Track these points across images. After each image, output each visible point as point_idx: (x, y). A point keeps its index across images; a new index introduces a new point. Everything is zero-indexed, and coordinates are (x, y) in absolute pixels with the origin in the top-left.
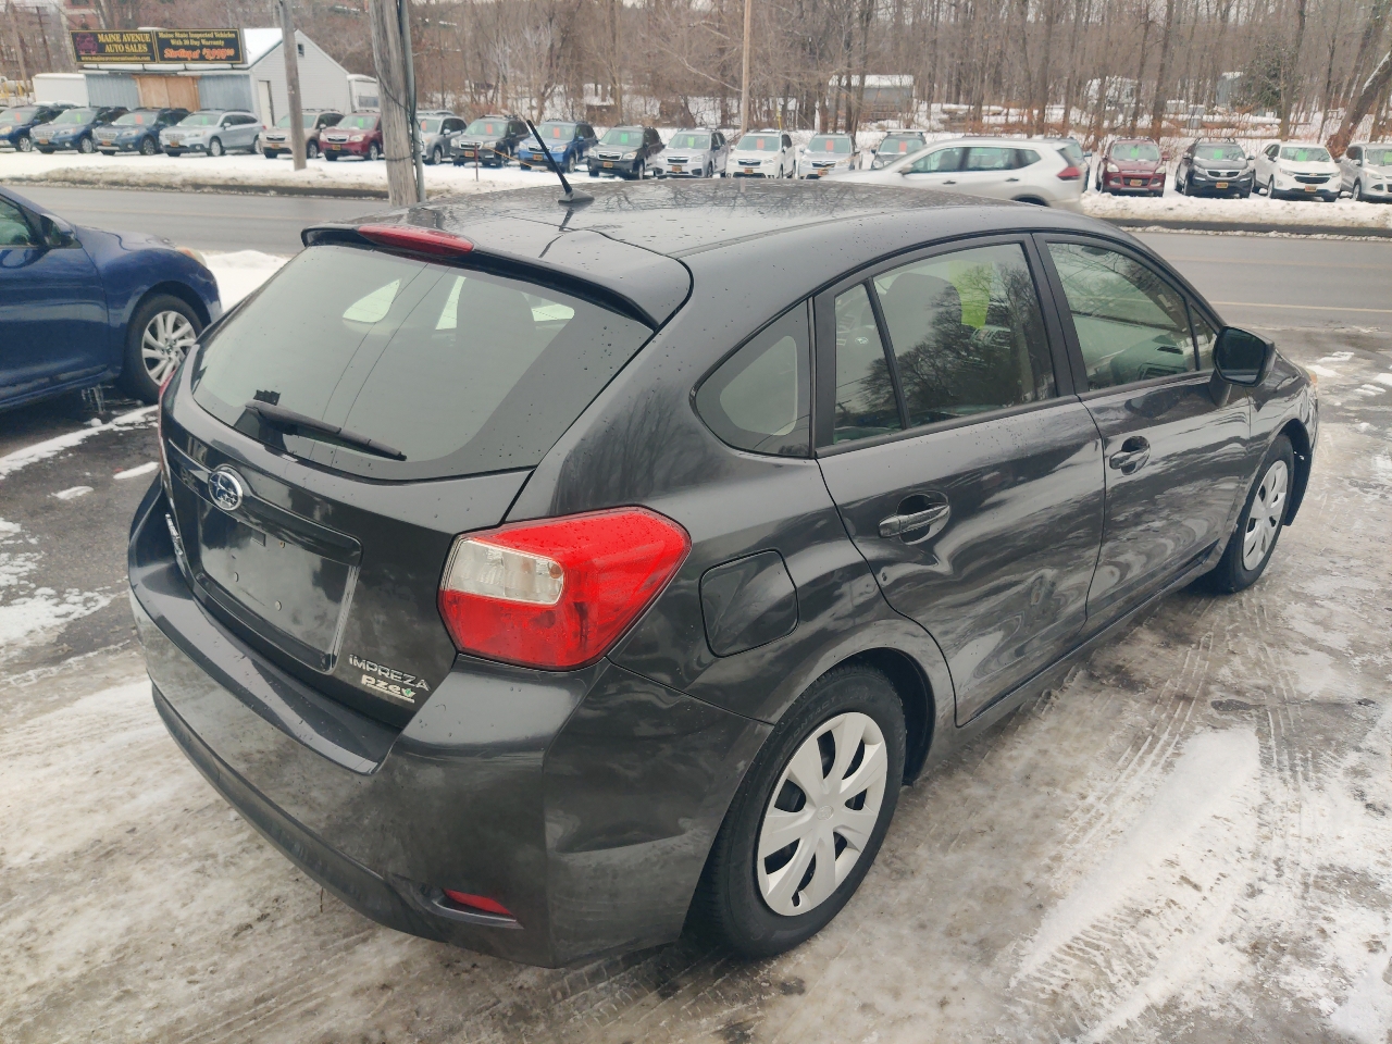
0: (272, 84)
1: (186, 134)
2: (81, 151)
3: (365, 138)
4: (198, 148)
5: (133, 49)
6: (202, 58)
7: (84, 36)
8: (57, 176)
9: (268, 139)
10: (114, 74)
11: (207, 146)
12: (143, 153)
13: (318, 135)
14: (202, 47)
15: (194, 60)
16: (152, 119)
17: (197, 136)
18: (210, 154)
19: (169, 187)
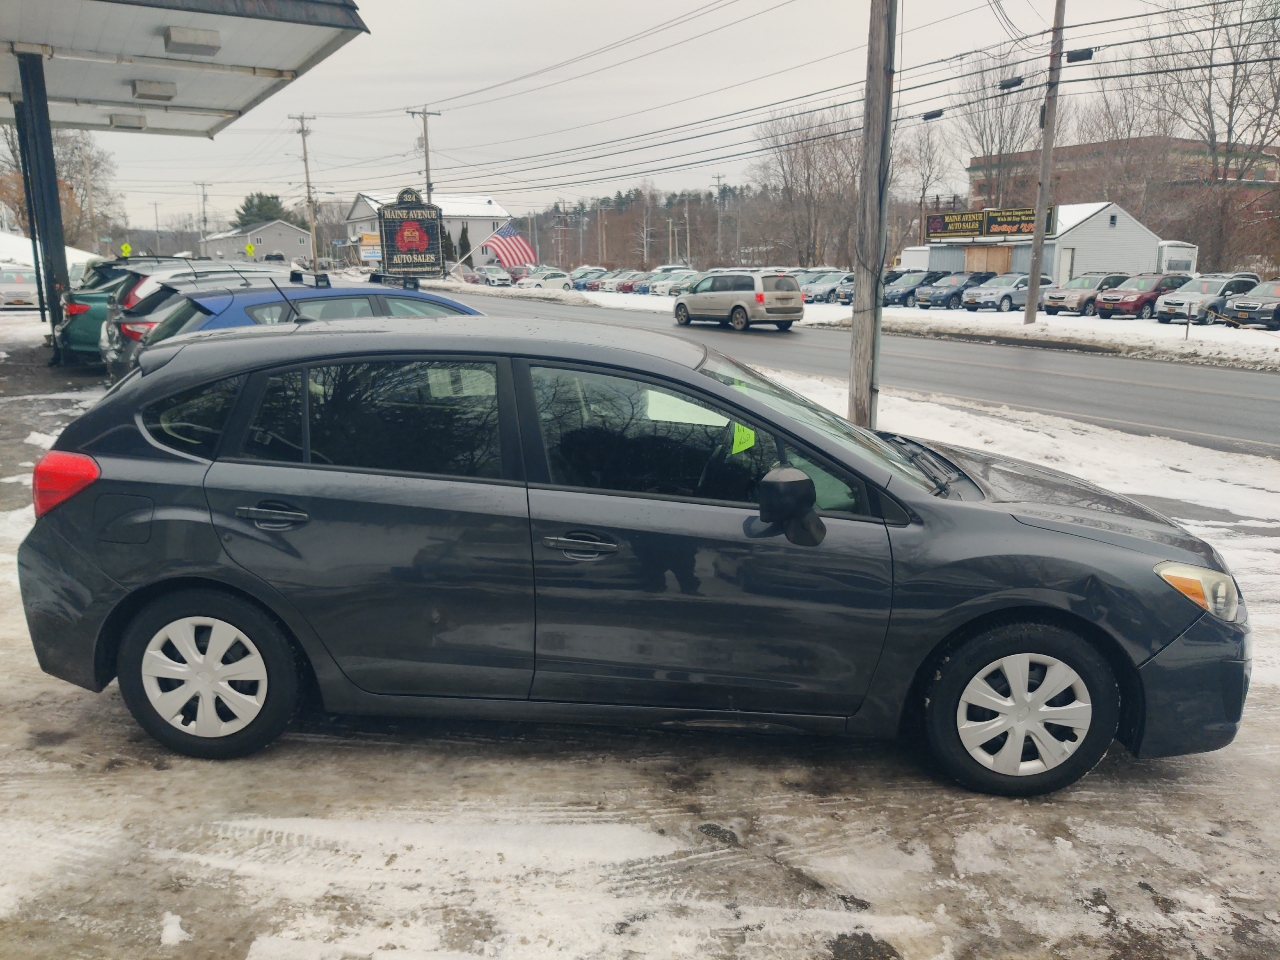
0: (1076, 252)
1: (983, 292)
2: (906, 305)
3: (1139, 299)
4: (990, 304)
5: (968, 226)
6: (1019, 231)
7: (935, 218)
8: (847, 323)
9: (1051, 298)
10: (951, 246)
11: (998, 303)
12: (949, 308)
13: (1097, 295)
14: (1020, 222)
15: (1012, 233)
16: (965, 279)
17: (991, 294)
18: (999, 309)
19: (918, 334)
